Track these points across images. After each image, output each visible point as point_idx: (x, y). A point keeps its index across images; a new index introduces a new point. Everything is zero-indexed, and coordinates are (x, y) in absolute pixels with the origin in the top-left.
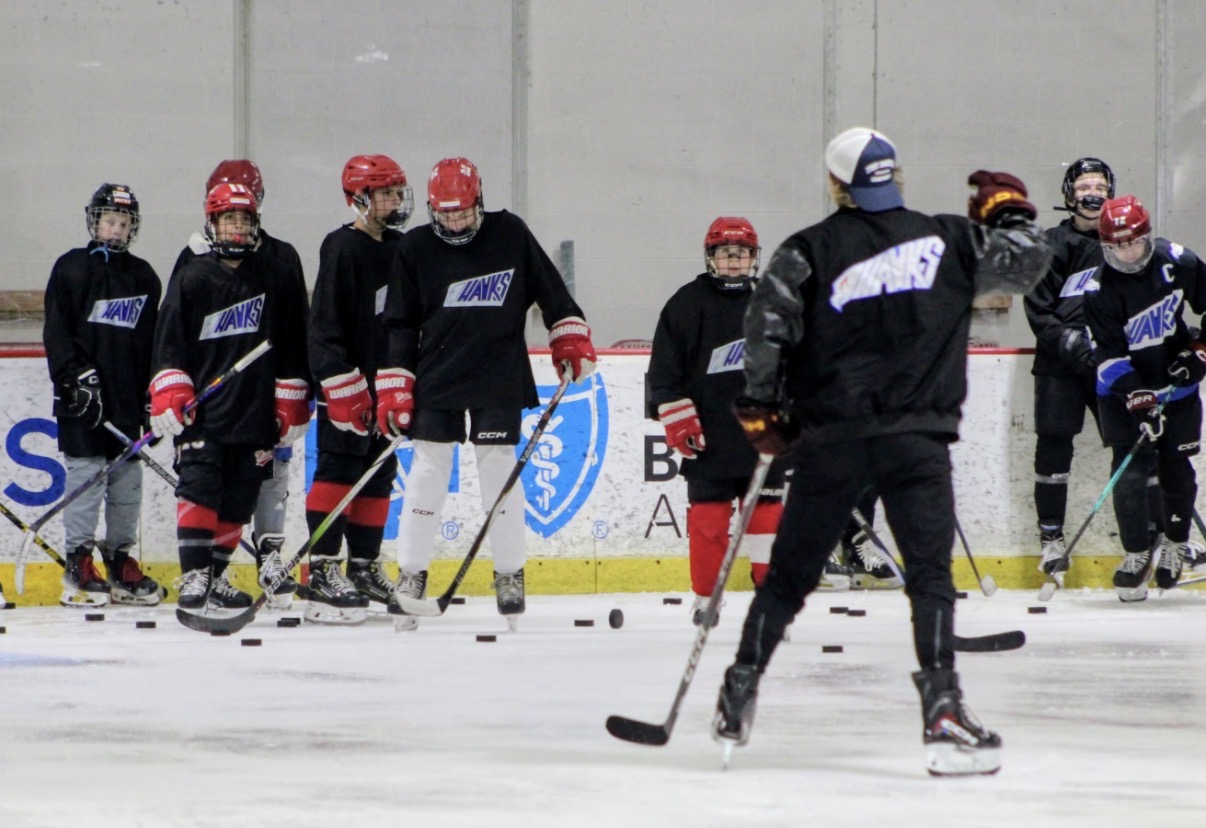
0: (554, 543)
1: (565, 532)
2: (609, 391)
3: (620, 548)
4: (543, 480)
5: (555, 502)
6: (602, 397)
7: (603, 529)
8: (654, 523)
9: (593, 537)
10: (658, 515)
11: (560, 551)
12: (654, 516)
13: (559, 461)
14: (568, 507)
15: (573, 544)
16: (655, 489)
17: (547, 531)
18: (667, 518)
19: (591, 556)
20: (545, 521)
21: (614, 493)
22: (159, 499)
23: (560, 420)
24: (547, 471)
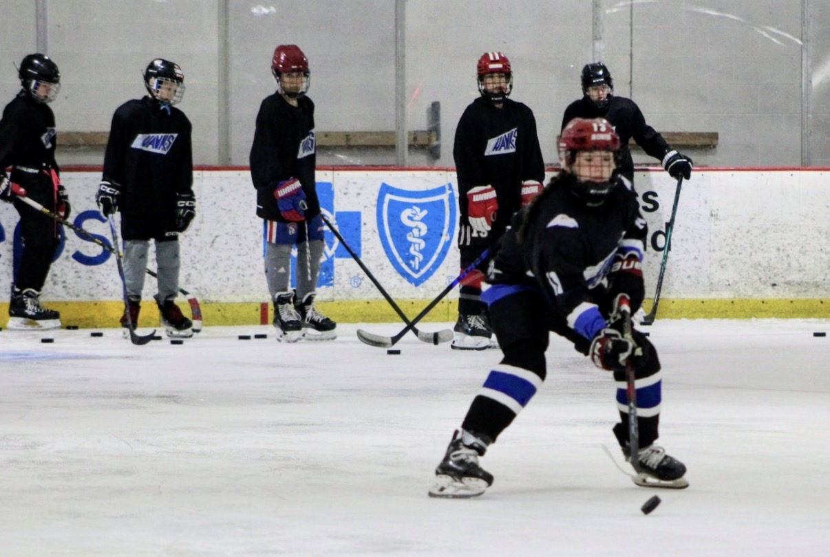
0: (422, 290)
1: (428, 283)
4: (415, 250)
5: (422, 265)
6: (452, 198)
11: (425, 295)
13: (425, 238)
14: (431, 267)
15: (434, 291)
17: (417, 282)
20: (416, 276)
23: (425, 212)
24: (417, 245)
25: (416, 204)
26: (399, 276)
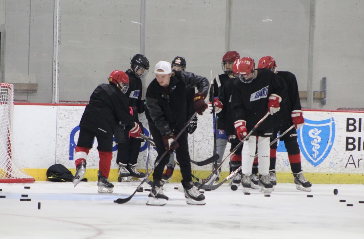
0: (317, 168)
1: (321, 165)
2: (336, 123)
3: (338, 170)
4: (315, 149)
5: (318, 156)
6: (333, 125)
7: (333, 165)
8: (348, 163)
9: (329, 167)
10: (350, 161)
11: (319, 171)
12: (348, 161)
13: (320, 144)
14: (322, 158)
15: (323, 169)
16: (349, 153)
17: (316, 165)
18: (352, 162)
19: (329, 172)
20: (315, 162)
21: (336, 154)
22: (199, 151)
23: (320, 131)
24: (316, 147)
25: (316, 127)
26: (307, 161)
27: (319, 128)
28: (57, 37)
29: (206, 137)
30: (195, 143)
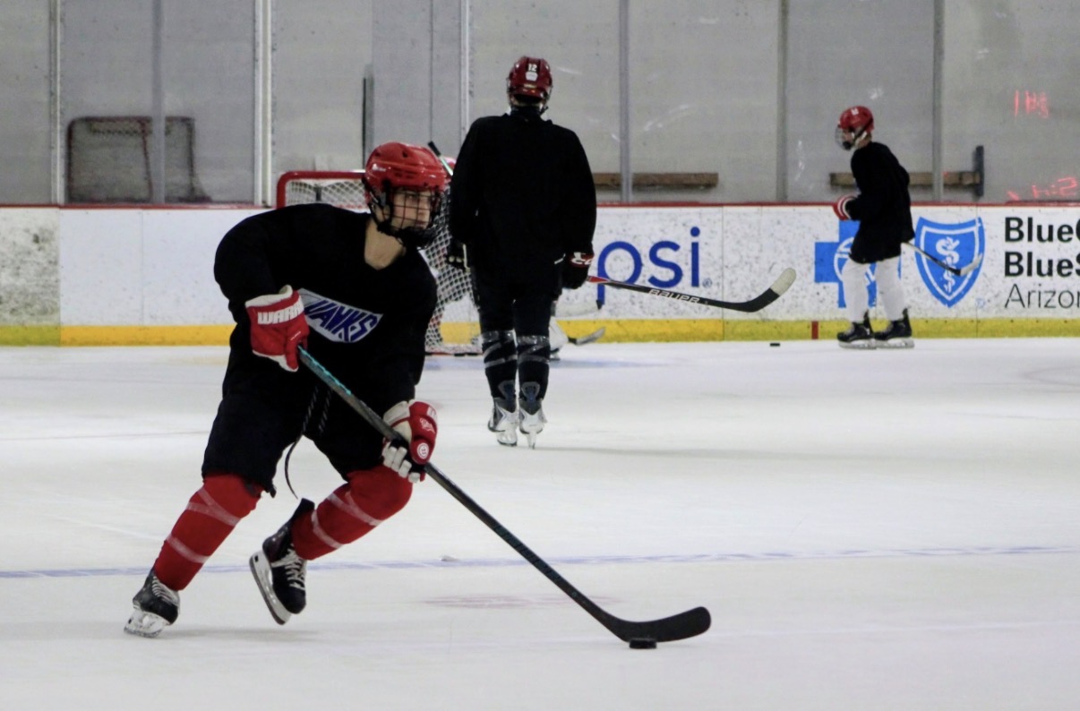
0: (954, 310)
1: (961, 304)
2: (985, 226)
3: (991, 314)
4: (948, 276)
5: (954, 288)
6: (981, 231)
8: (1010, 299)
9: (975, 307)
10: (1012, 295)
11: (957, 315)
14: (962, 291)
15: (964, 311)
16: (1010, 281)
17: (950, 304)
18: (1017, 297)
19: (975, 317)
20: (949, 298)
21: (988, 283)
22: (733, 285)
23: (957, 243)
25: (950, 236)
26: (934, 298)
27: (955, 237)
28: (468, 84)
29: (745, 259)
30: (725, 269)
